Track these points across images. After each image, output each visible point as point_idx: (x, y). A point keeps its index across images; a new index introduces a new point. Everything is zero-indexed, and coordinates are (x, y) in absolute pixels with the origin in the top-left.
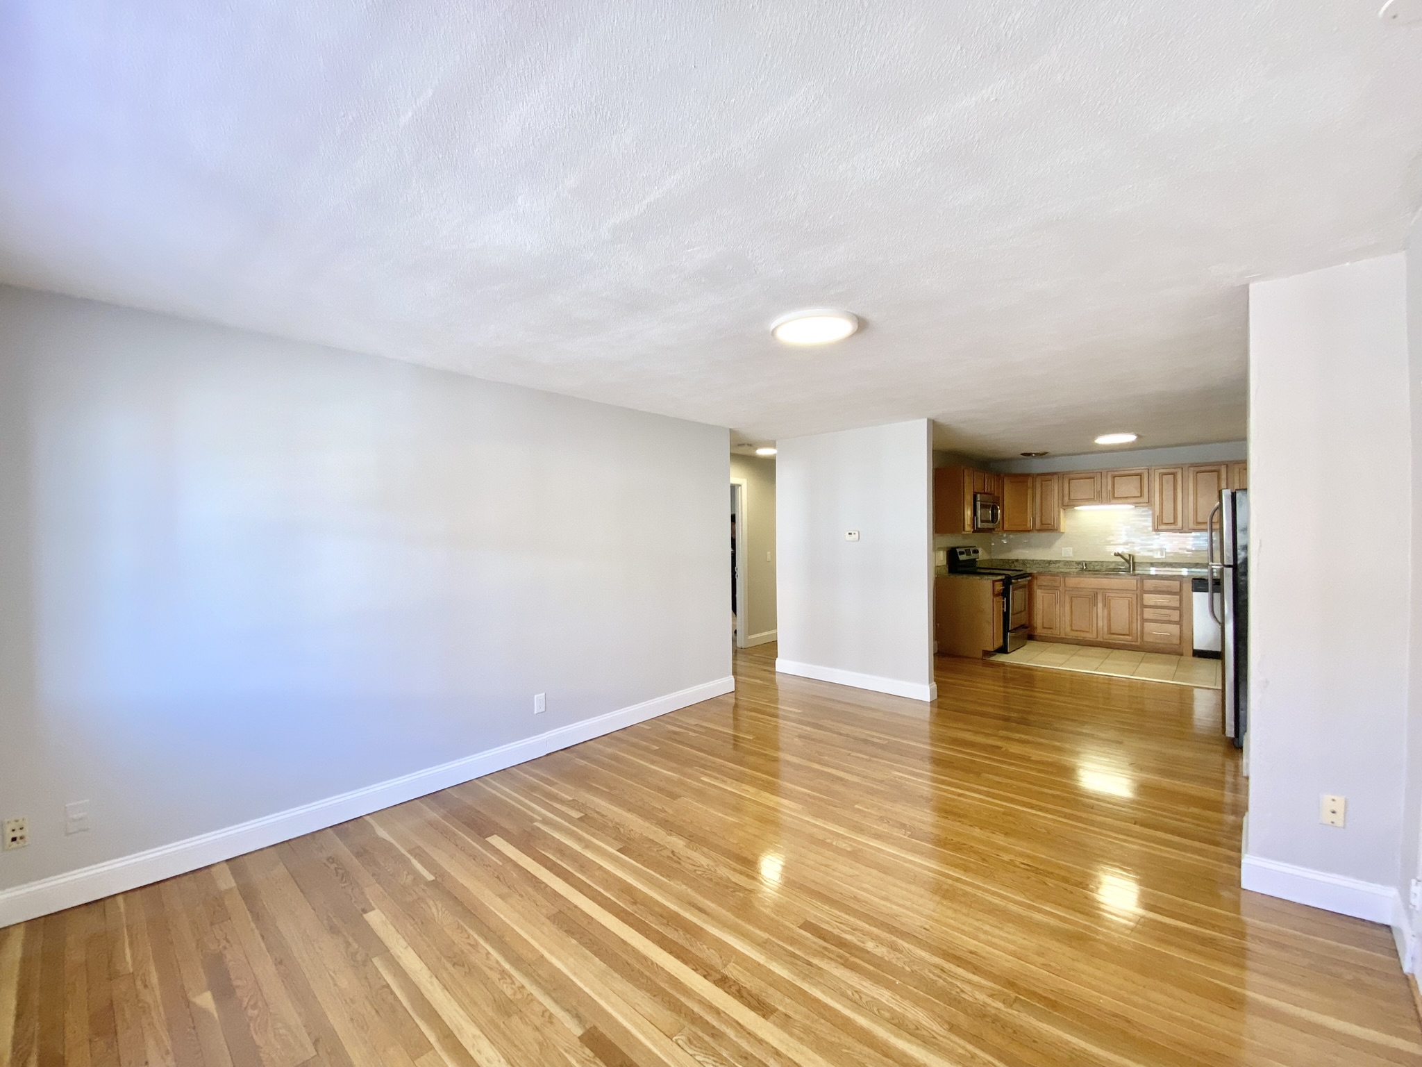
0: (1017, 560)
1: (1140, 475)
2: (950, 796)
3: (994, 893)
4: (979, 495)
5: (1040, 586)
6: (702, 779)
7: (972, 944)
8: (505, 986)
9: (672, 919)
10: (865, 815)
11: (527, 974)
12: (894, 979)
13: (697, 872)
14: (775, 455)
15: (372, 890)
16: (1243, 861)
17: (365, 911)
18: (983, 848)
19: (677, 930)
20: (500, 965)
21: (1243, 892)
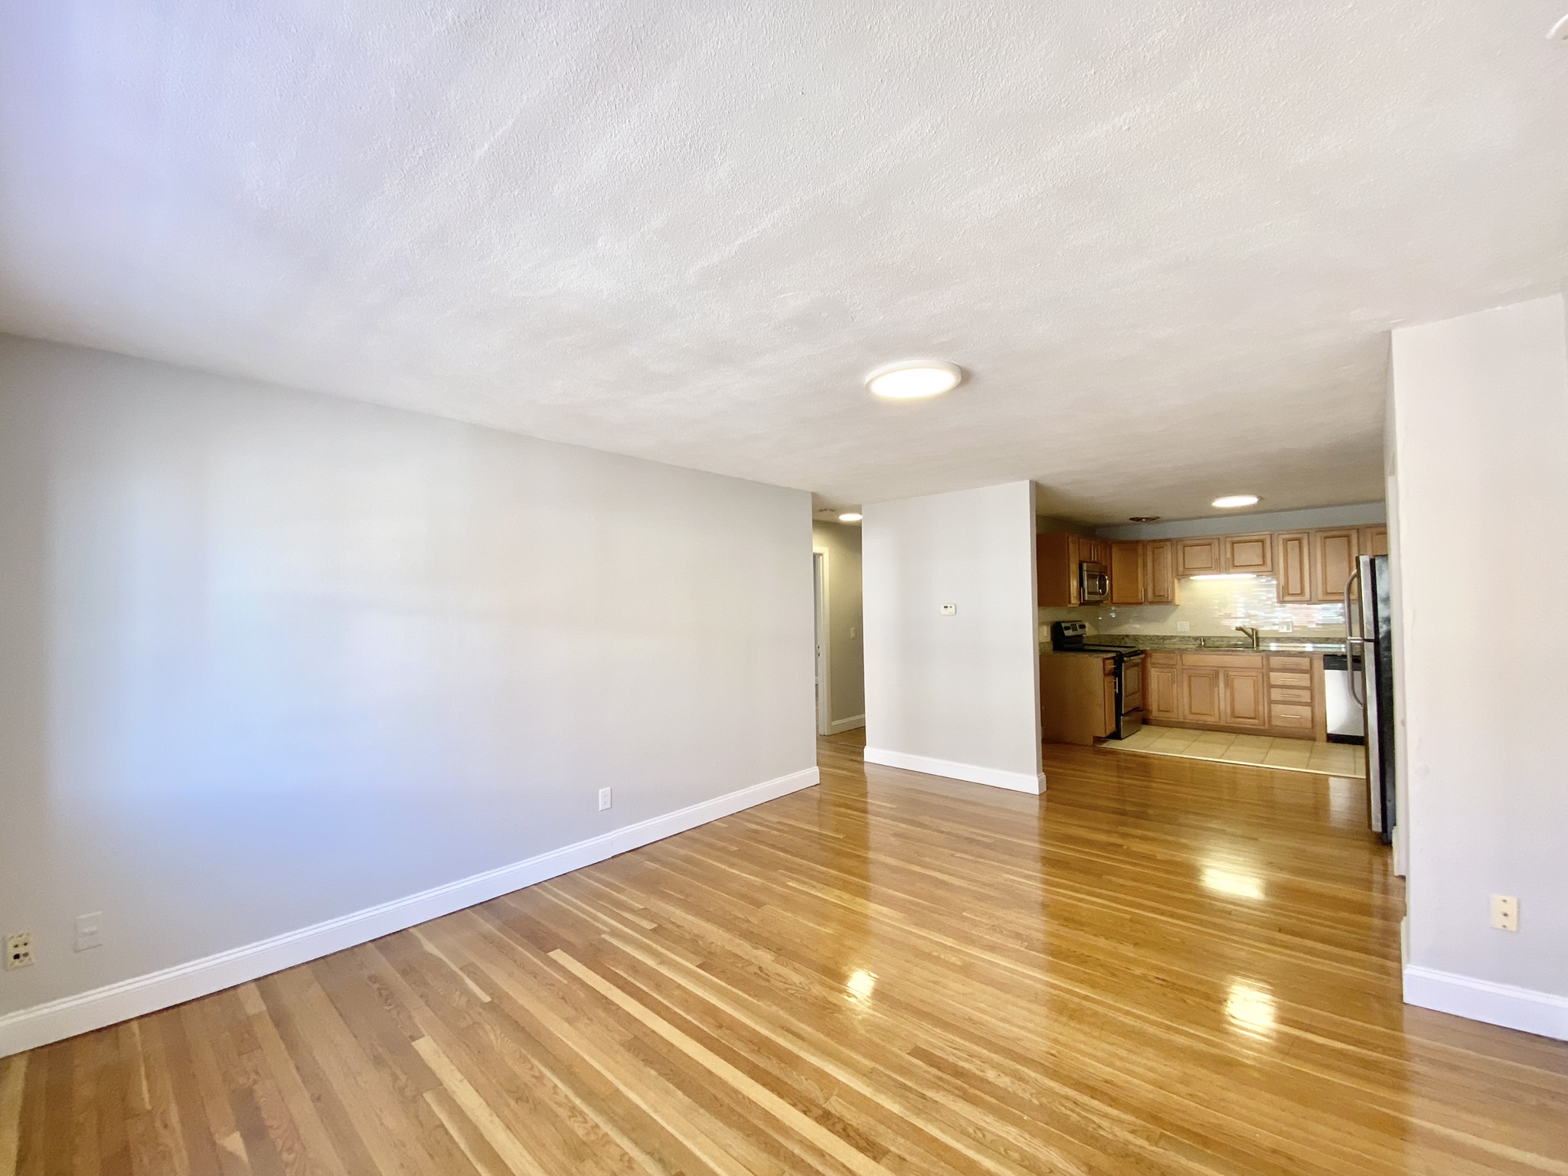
0: (1127, 636)
1: (1262, 541)
2: (1068, 901)
3: (1127, 1013)
4: (1085, 564)
5: (1154, 665)
6: (789, 884)
7: (1107, 1072)
8: (576, 1125)
9: (762, 1045)
10: (975, 924)
11: (601, 1112)
12: (1021, 1114)
13: (789, 991)
14: (861, 520)
15: (421, 1015)
16: (1405, 972)
17: (413, 1038)
18: (1113, 961)
19: (770, 1059)
20: (570, 1101)
21: (1405, 1007)
